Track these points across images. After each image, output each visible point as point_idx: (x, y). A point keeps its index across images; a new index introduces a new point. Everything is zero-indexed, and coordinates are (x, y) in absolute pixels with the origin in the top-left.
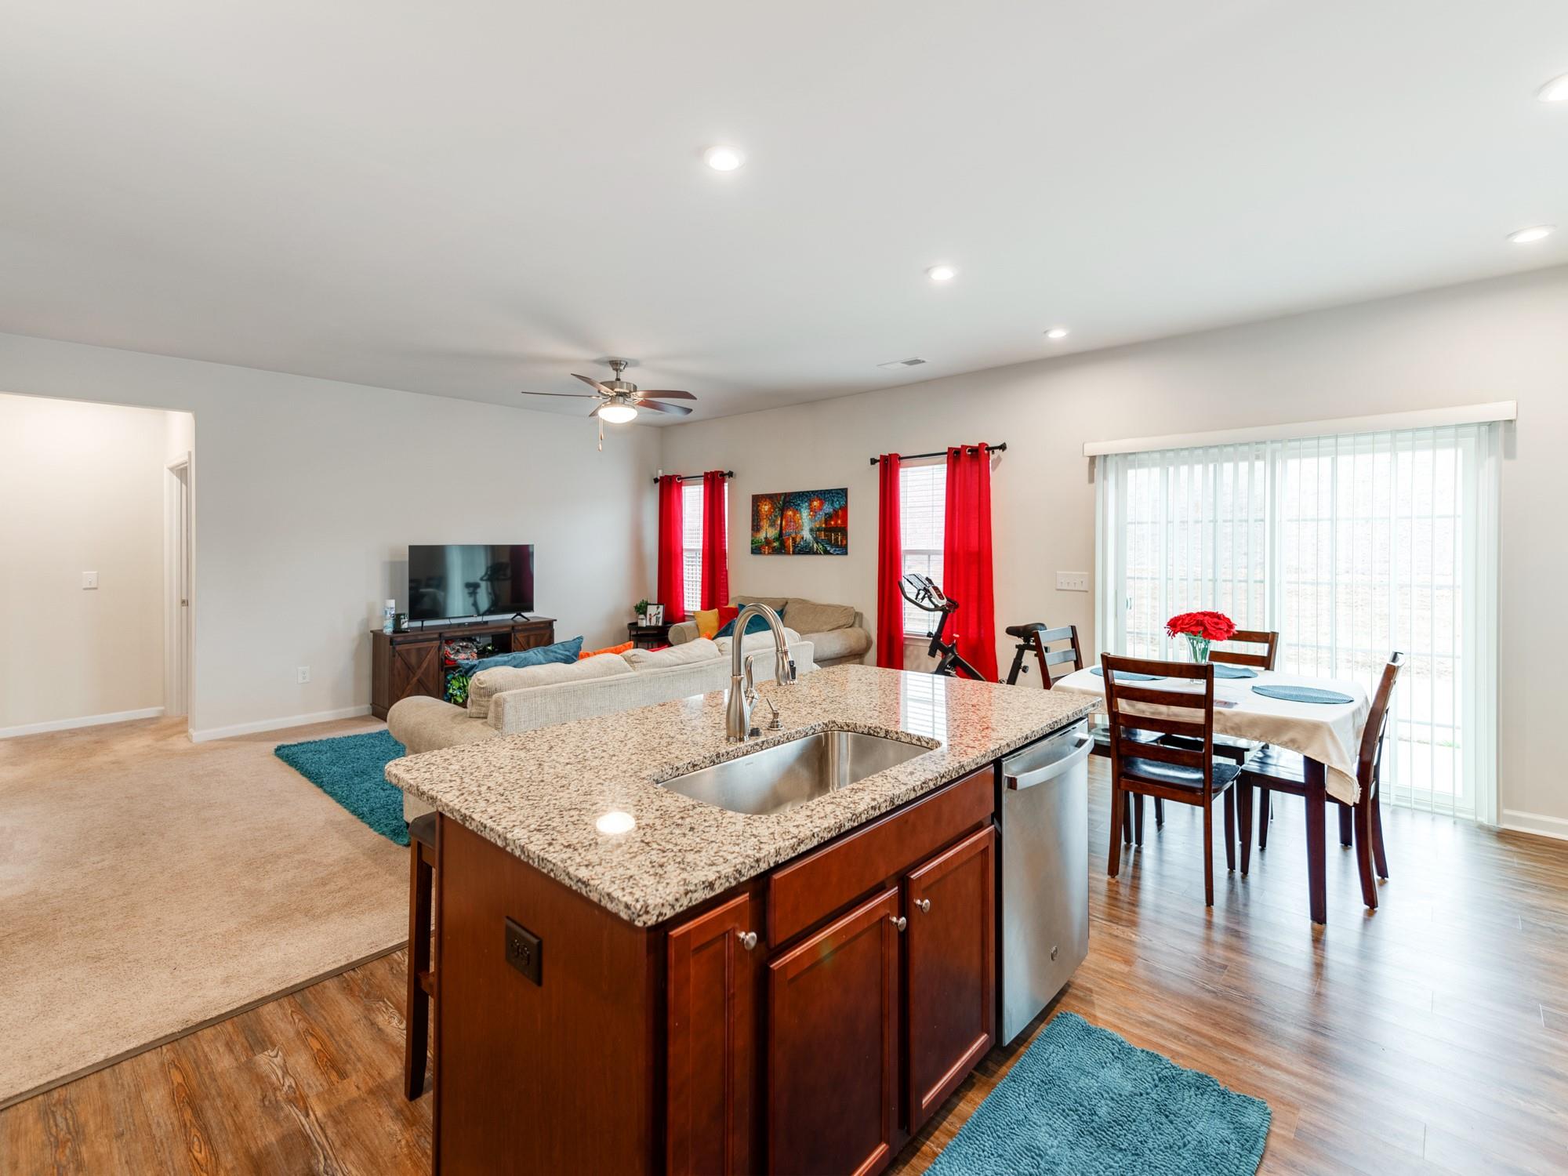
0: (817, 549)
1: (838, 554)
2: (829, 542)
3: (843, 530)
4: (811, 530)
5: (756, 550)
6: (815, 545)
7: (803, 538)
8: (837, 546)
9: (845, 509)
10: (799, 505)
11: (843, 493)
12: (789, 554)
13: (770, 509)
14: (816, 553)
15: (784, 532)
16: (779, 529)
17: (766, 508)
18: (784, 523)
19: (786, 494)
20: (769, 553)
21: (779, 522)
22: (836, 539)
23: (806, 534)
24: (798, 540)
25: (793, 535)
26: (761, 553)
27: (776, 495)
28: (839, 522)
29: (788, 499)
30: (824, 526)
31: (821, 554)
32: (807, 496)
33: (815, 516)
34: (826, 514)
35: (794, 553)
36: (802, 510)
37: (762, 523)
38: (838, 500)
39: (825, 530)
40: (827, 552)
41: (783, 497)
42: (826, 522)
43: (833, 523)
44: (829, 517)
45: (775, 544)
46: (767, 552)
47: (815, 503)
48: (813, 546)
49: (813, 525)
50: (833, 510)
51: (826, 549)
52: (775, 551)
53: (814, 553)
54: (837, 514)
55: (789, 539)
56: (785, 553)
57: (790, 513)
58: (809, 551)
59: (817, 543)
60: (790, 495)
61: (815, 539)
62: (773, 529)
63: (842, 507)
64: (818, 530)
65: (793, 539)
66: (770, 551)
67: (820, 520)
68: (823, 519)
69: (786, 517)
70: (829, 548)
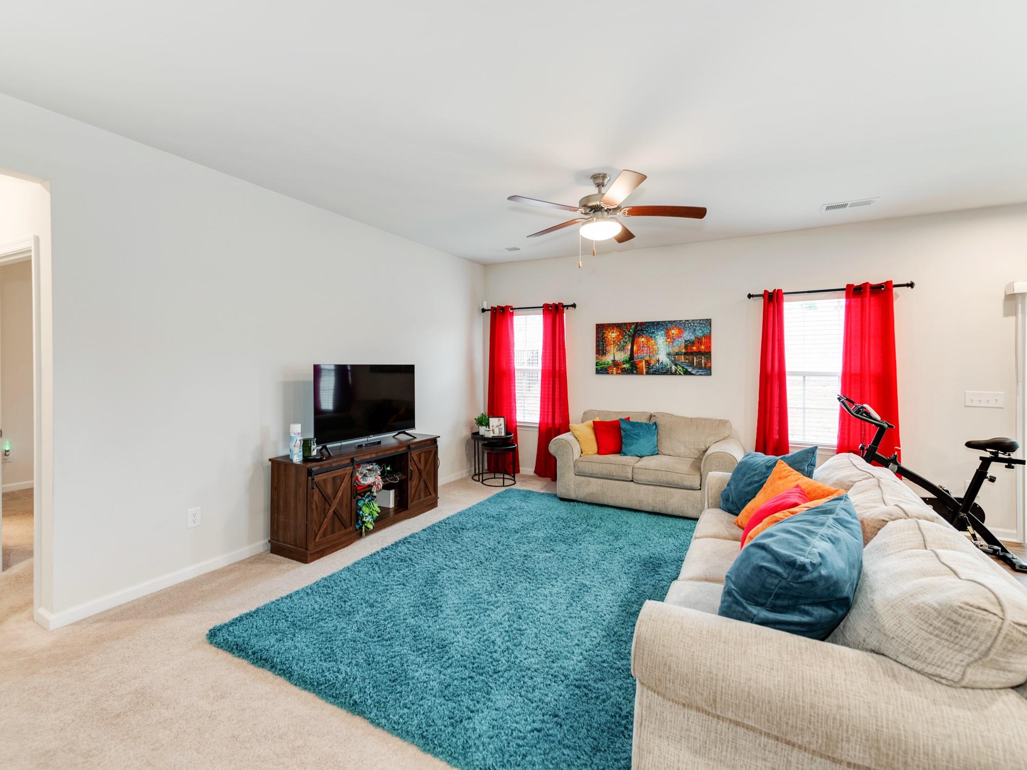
0: (676, 370)
1: (700, 375)
2: (691, 364)
3: (708, 354)
4: (669, 354)
5: (602, 370)
6: (674, 367)
7: (658, 361)
8: (701, 368)
9: (709, 337)
10: (653, 333)
11: (709, 322)
12: (641, 373)
13: (618, 337)
14: (675, 374)
15: (635, 355)
16: (629, 353)
17: (614, 335)
18: (635, 348)
19: (637, 323)
20: (617, 373)
21: (629, 347)
22: (699, 363)
23: (663, 357)
24: (652, 363)
25: (647, 358)
26: (608, 373)
27: (629, 324)
28: (703, 347)
29: (639, 328)
30: (684, 351)
31: (680, 374)
32: (662, 325)
33: (673, 342)
34: (686, 341)
35: (647, 373)
36: (657, 337)
37: (608, 348)
38: (700, 329)
39: (685, 354)
40: (687, 373)
41: (633, 326)
42: (686, 347)
43: (694, 348)
44: (689, 344)
45: (625, 366)
46: (615, 373)
47: (673, 331)
48: (671, 368)
49: (671, 350)
50: (693, 338)
51: (687, 370)
52: (625, 372)
53: (672, 374)
54: (699, 341)
55: (641, 361)
56: (637, 374)
57: (643, 339)
58: (666, 372)
59: (676, 365)
60: (642, 324)
61: (673, 362)
62: (622, 353)
63: (704, 336)
64: (677, 354)
65: (647, 362)
66: (619, 371)
67: (679, 345)
68: (683, 345)
69: (637, 343)
70: (690, 370)
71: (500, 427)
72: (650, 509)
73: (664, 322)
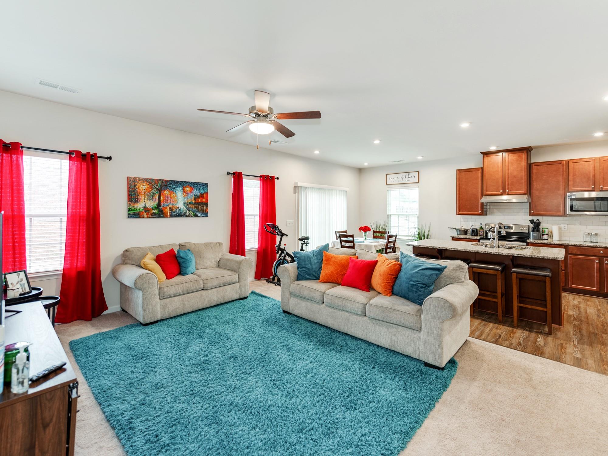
0: (189, 214)
1: (203, 217)
2: (198, 210)
3: (206, 204)
4: (185, 204)
5: (133, 214)
6: (188, 212)
7: (178, 208)
8: (203, 212)
9: (207, 194)
10: (174, 188)
11: (207, 185)
12: (167, 217)
13: (147, 189)
14: (189, 216)
15: (162, 204)
16: (157, 202)
17: (145, 187)
18: (162, 198)
19: (163, 180)
20: (148, 217)
21: (157, 197)
22: (202, 209)
23: (181, 205)
24: (174, 209)
25: (171, 206)
26: (140, 217)
27: (157, 180)
28: (204, 200)
29: (164, 184)
30: (194, 201)
31: (192, 217)
32: (181, 184)
33: (187, 196)
34: (195, 195)
35: (171, 216)
36: (177, 191)
37: (140, 197)
38: (203, 189)
39: (195, 204)
40: (196, 216)
41: (160, 182)
42: (195, 199)
43: (200, 200)
44: (196, 197)
45: (154, 211)
46: (146, 216)
47: (187, 189)
48: (186, 212)
49: (186, 201)
50: (199, 194)
51: (195, 214)
52: (154, 216)
53: (187, 216)
54: (202, 196)
55: (166, 208)
56: (163, 217)
57: (167, 192)
58: (184, 215)
59: (189, 211)
60: (167, 181)
61: (187, 208)
62: (152, 202)
63: (204, 193)
64: (190, 203)
65: (170, 208)
66: (149, 215)
67: (190, 198)
68: (193, 198)
69: (163, 195)
70: (197, 214)
71: (22, 283)
73: (182, 182)
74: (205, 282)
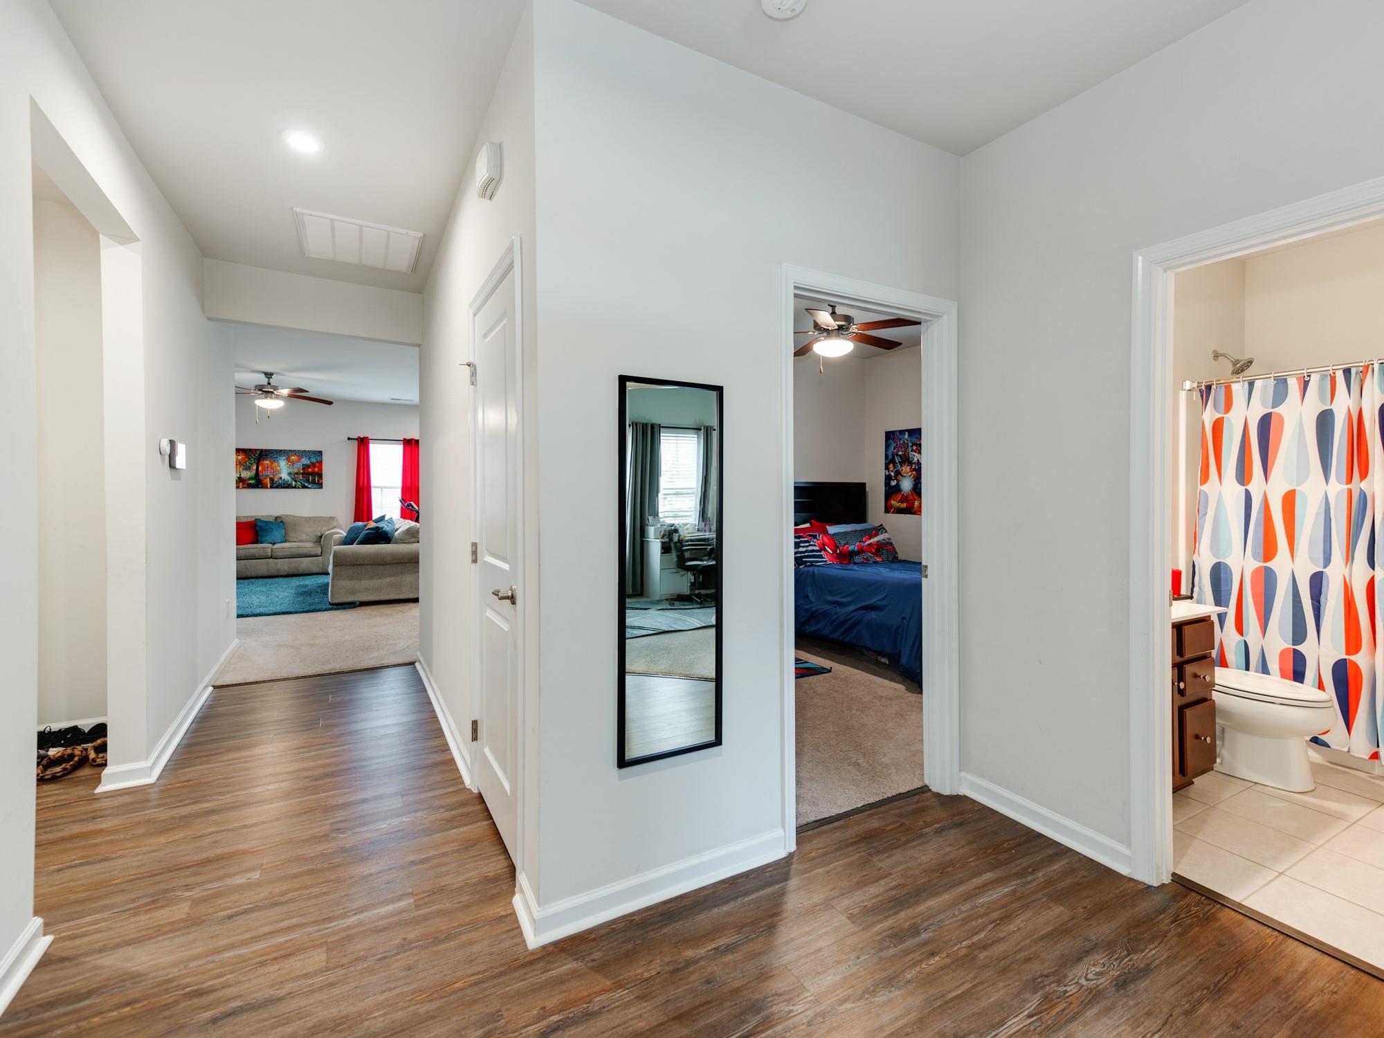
0: (296, 485)
1: (315, 488)
2: (308, 481)
3: (320, 475)
4: (290, 474)
6: (294, 483)
7: (281, 478)
8: (315, 483)
9: (320, 463)
10: (276, 458)
11: (320, 453)
12: (266, 487)
14: (295, 487)
15: (261, 474)
16: (254, 472)
18: (260, 468)
19: (262, 450)
20: (243, 488)
21: (255, 467)
22: (314, 480)
23: (284, 476)
24: (276, 479)
25: (271, 476)
27: (254, 450)
28: (316, 469)
29: (263, 453)
30: (301, 471)
31: (299, 488)
32: (284, 453)
33: (293, 465)
34: (303, 465)
35: (271, 487)
36: (279, 461)
38: (314, 457)
39: (303, 474)
40: (304, 487)
41: (258, 452)
42: (303, 469)
43: (310, 470)
44: (305, 467)
45: (251, 482)
46: (241, 487)
47: (293, 458)
48: (291, 483)
49: (291, 470)
50: (309, 463)
51: (304, 485)
52: (250, 486)
53: (292, 487)
54: (313, 465)
55: (266, 478)
57: (267, 462)
58: (289, 486)
59: (296, 481)
60: (266, 450)
61: (293, 479)
62: (248, 472)
63: (317, 462)
64: (297, 473)
65: (270, 479)
66: (246, 486)
67: (298, 467)
68: (301, 467)
69: (262, 464)
70: (306, 485)
72: (286, 573)
73: (286, 450)
74: (274, 550)
